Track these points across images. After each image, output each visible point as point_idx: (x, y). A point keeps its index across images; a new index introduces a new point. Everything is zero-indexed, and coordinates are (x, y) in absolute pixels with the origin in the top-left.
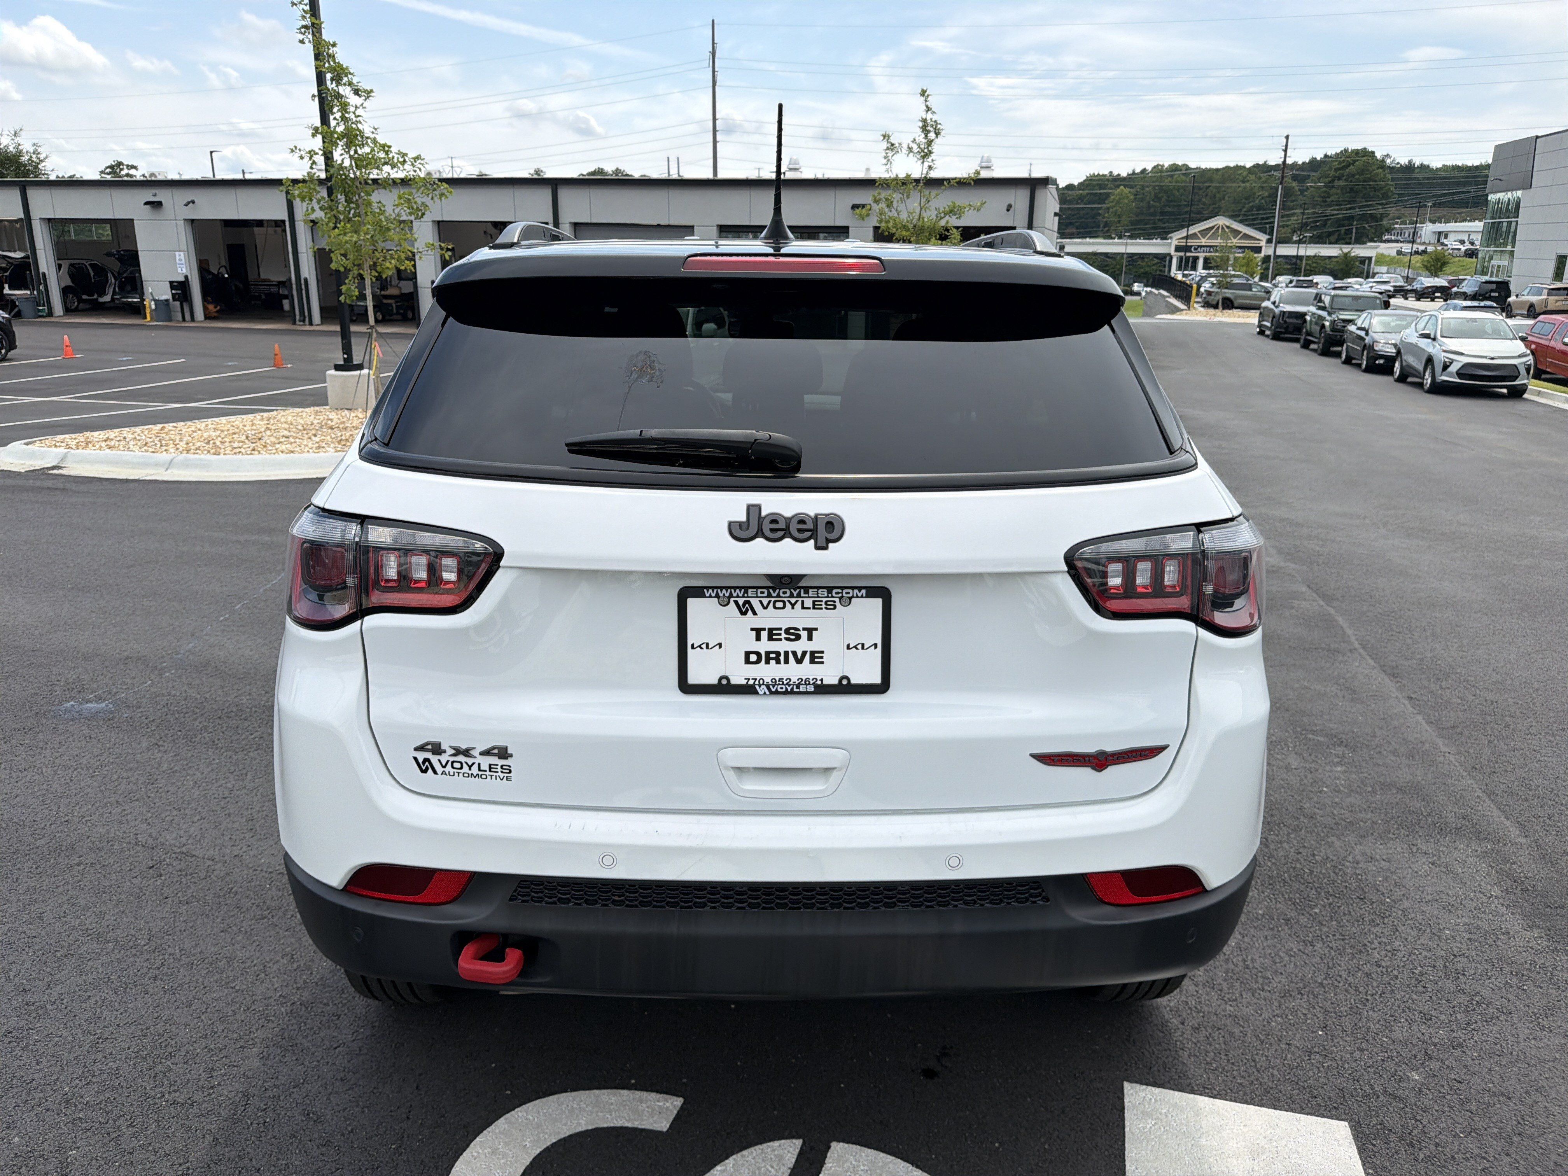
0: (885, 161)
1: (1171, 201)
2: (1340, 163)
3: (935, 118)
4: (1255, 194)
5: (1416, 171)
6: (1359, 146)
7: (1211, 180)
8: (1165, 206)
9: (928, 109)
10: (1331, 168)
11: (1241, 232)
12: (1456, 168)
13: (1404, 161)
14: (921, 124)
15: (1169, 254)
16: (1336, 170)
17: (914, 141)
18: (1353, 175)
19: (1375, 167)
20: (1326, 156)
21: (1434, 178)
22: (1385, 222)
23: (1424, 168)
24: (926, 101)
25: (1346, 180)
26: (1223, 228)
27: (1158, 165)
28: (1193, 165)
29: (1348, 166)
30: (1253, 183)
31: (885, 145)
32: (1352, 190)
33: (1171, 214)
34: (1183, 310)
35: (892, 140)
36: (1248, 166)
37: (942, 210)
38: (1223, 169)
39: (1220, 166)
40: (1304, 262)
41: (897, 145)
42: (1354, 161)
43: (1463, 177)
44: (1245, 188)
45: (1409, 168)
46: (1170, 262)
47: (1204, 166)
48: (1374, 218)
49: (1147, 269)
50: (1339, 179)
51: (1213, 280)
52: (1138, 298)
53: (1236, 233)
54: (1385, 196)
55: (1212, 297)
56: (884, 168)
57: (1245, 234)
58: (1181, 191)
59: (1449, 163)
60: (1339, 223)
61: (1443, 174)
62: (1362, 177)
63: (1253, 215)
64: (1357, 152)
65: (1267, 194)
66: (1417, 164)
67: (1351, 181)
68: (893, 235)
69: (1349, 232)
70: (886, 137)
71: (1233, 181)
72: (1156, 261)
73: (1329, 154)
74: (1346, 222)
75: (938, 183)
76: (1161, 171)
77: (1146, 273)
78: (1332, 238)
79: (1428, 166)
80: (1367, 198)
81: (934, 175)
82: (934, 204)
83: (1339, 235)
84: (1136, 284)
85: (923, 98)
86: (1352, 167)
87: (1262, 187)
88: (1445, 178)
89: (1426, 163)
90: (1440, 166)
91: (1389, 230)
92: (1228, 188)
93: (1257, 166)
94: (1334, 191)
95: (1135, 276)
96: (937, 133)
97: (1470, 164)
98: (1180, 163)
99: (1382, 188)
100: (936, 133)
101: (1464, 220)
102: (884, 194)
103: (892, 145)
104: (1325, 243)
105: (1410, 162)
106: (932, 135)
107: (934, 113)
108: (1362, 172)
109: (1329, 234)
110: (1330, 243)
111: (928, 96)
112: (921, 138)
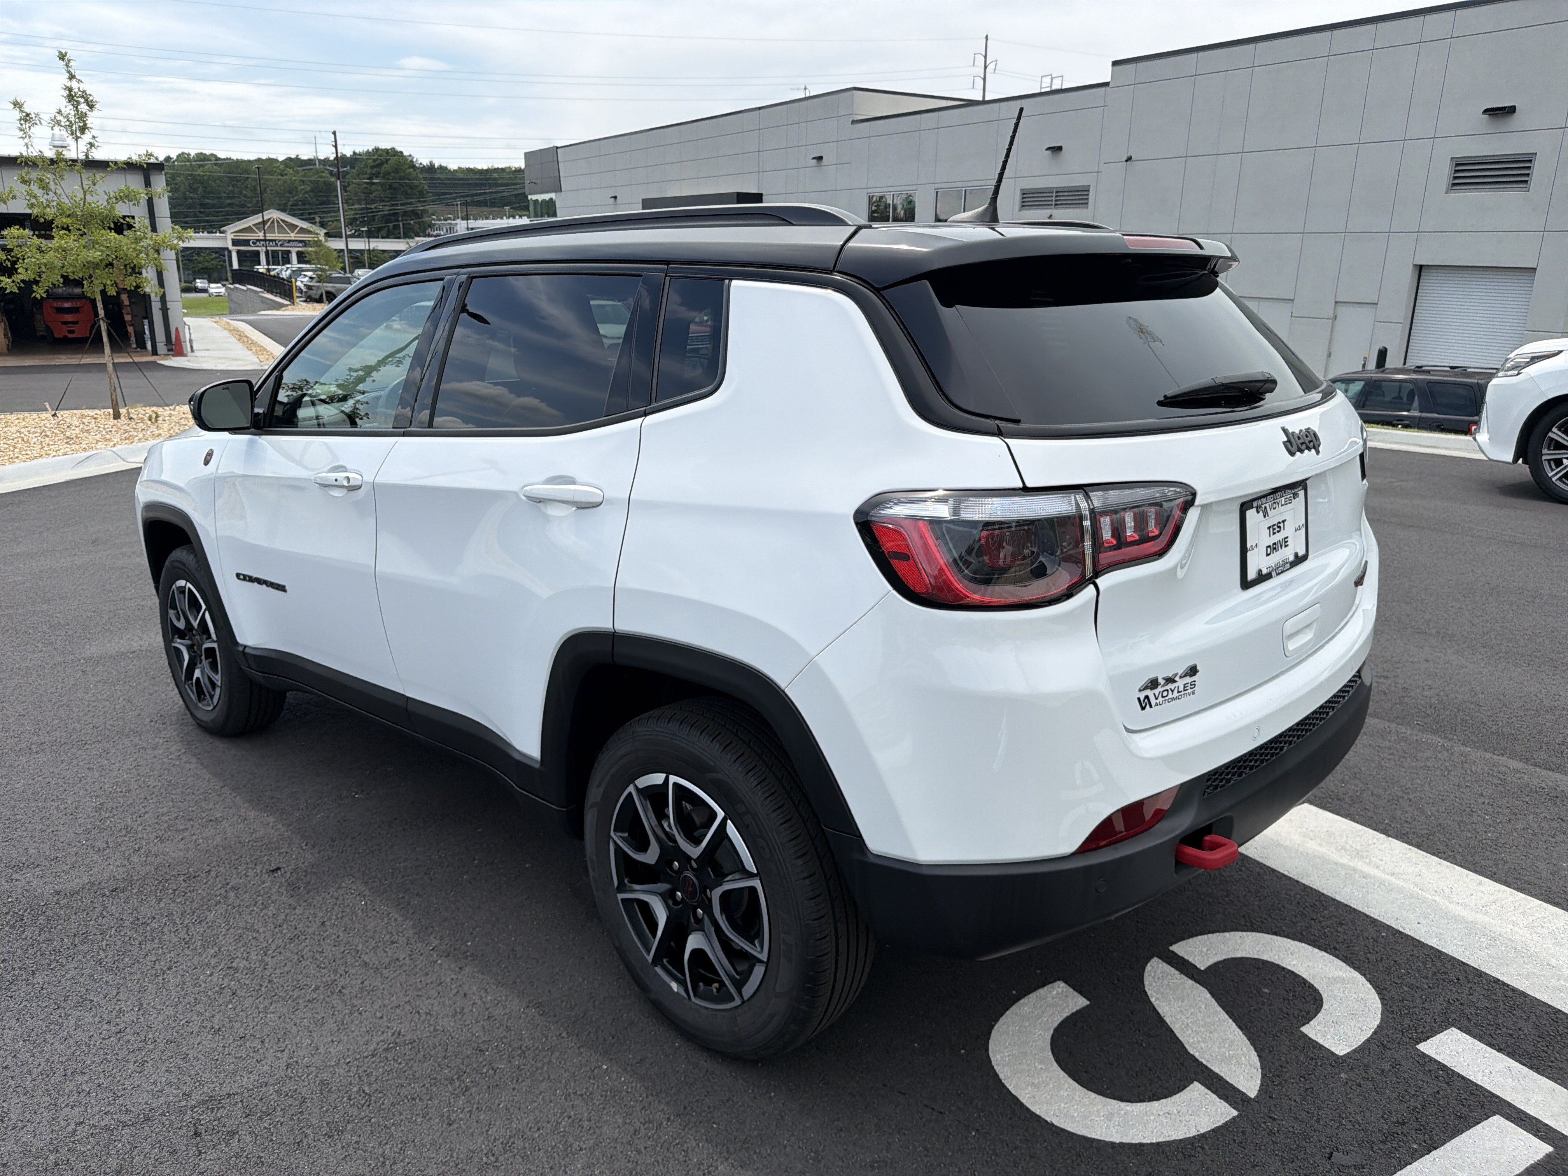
0: (21, 134)
1: (209, 193)
2: (375, 161)
3: (83, 87)
4: (297, 188)
5: (438, 171)
6: (388, 146)
7: (246, 171)
8: (204, 197)
9: (72, 77)
10: (366, 165)
11: (297, 226)
12: (469, 170)
13: (425, 162)
14: (66, 93)
15: (227, 249)
16: (372, 167)
17: (60, 112)
18: (389, 174)
19: (407, 166)
20: (354, 153)
21: (455, 179)
22: (426, 219)
23: (443, 169)
24: (67, 66)
25: (383, 177)
26: (278, 222)
27: (183, 153)
28: (222, 155)
29: (382, 164)
30: (291, 175)
31: (17, 114)
32: (390, 186)
33: (213, 206)
34: (287, 305)
35: (27, 108)
36: (281, 159)
37: (112, 194)
38: (255, 161)
39: (252, 157)
40: (366, 255)
41: (33, 115)
42: (387, 160)
43: (478, 179)
44: (285, 182)
45: (430, 168)
46: (230, 257)
47: (235, 156)
48: (416, 215)
49: (207, 264)
50: (377, 177)
51: (309, 274)
52: (206, 295)
53: (293, 227)
54: (421, 194)
55: (314, 292)
56: (22, 142)
57: (301, 228)
58: (218, 181)
59: (463, 166)
60: (387, 219)
61: (461, 176)
62: (397, 176)
63: (300, 209)
64: (387, 151)
65: (308, 188)
66: (437, 165)
67: (388, 179)
68: (52, 222)
69: (396, 227)
70: (17, 104)
71: (270, 173)
72: (214, 255)
73: (357, 151)
74: (392, 218)
75: (102, 165)
76: (189, 160)
77: (206, 268)
78: (384, 232)
79: (446, 168)
80: (407, 195)
81: (98, 155)
82: (101, 187)
83: (388, 230)
84: (198, 281)
85: (62, 63)
86: (385, 165)
87: (303, 181)
88: (462, 179)
89: (444, 164)
90: (456, 168)
91: (431, 226)
92: (267, 180)
93: (289, 159)
94: (373, 187)
95: (194, 272)
96: (91, 106)
97: (480, 168)
98: (208, 152)
99: (417, 186)
100: (88, 105)
101: (487, 218)
102: (34, 175)
103: (28, 115)
104: (378, 237)
105: (431, 162)
106: (83, 107)
107: (79, 81)
108: (396, 171)
109: (379, 230)
110: (383, 237)
111: (69, 61)
112: (69, 109)
